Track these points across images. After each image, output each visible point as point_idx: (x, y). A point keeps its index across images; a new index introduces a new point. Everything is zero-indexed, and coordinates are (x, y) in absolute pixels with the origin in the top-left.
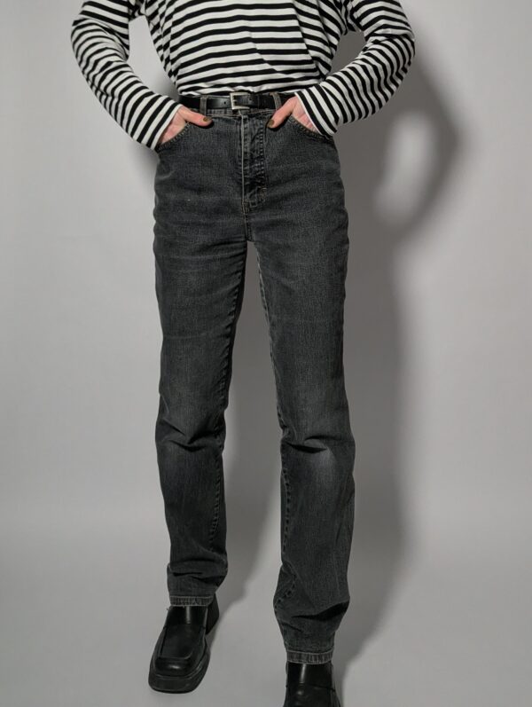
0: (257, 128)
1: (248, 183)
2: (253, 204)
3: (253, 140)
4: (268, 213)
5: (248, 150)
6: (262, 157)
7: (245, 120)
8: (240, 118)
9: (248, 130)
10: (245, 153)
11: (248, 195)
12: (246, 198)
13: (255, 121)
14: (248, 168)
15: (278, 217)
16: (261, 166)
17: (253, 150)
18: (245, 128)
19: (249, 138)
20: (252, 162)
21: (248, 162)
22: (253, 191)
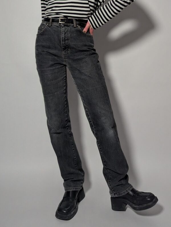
0: (66, 30)
1: (64, 47)
2: (66, 54)
3: (65, 33)
5: (63, 37)
6: (68, 39)
7: (63, 27)
8: (61, 26)
10: (63, 38)
12: (63, 52)
13: (66, 27)
14: (63, 42)
16: (68, 42)
17: (65, 37)
18: (62, 30)
19: (64, 33)
20: (65, 41)
21: (63, 41)
22: (65, 50)
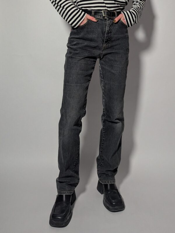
0: (111, 23)
1: (106, 40)
2: (106, 47)
4: (109, 50)
6: (111, 32)
7: (108, 20)
8: (106, 19)
9: (109, 24)
10: (107, 31)
11: (105, 44)
12: (105, 45)
13: (111, 20)
15: (113, 51)
16: (111, 35)
17: (109, 30)
20: (108, 34)
21: (107, 34)
22: (107, 43)
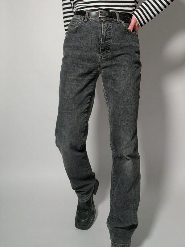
0: (109, 26)
1: (103, 49)
2: (104, 57)
3: (107, 31)
4: (109, 61)
5: (104, 35)
6: (109, 38)
7: (104, 22)
8: (102, 21)
9: (105, 27)
10: (103, 36)
11: (102, 54)
13: (108, 23)
14: (103, 42)
15: (113, 63)
16: (109, 42)
17: (106, 35)
18: (104, 26)
19: (105, 30)
20: (106, 40)
21: (104, 40)
22: (104, 52)
